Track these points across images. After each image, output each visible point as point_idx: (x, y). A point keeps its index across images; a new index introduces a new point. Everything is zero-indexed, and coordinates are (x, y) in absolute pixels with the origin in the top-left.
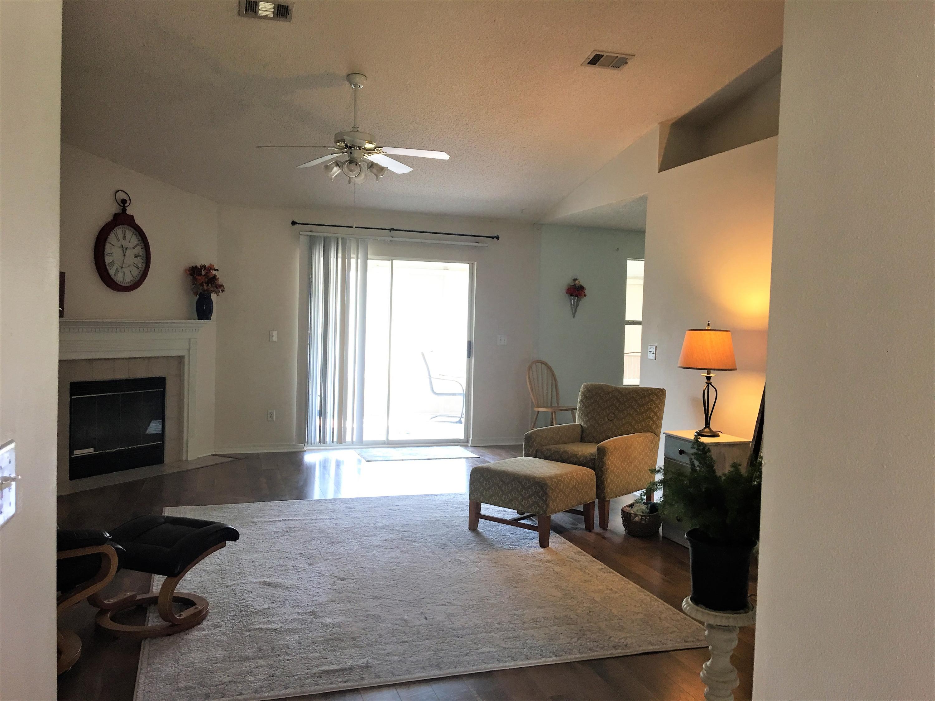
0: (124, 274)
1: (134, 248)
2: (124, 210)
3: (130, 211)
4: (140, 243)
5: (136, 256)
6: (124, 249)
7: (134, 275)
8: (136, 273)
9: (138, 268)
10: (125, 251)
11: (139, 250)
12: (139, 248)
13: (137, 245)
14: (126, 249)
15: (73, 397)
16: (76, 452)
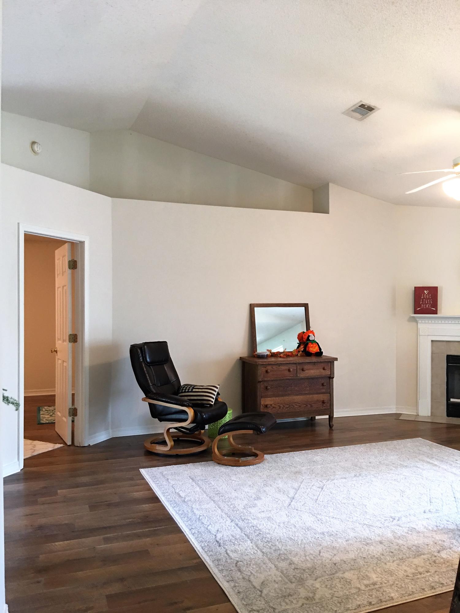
15: (449, 364)
16: (452, 400)
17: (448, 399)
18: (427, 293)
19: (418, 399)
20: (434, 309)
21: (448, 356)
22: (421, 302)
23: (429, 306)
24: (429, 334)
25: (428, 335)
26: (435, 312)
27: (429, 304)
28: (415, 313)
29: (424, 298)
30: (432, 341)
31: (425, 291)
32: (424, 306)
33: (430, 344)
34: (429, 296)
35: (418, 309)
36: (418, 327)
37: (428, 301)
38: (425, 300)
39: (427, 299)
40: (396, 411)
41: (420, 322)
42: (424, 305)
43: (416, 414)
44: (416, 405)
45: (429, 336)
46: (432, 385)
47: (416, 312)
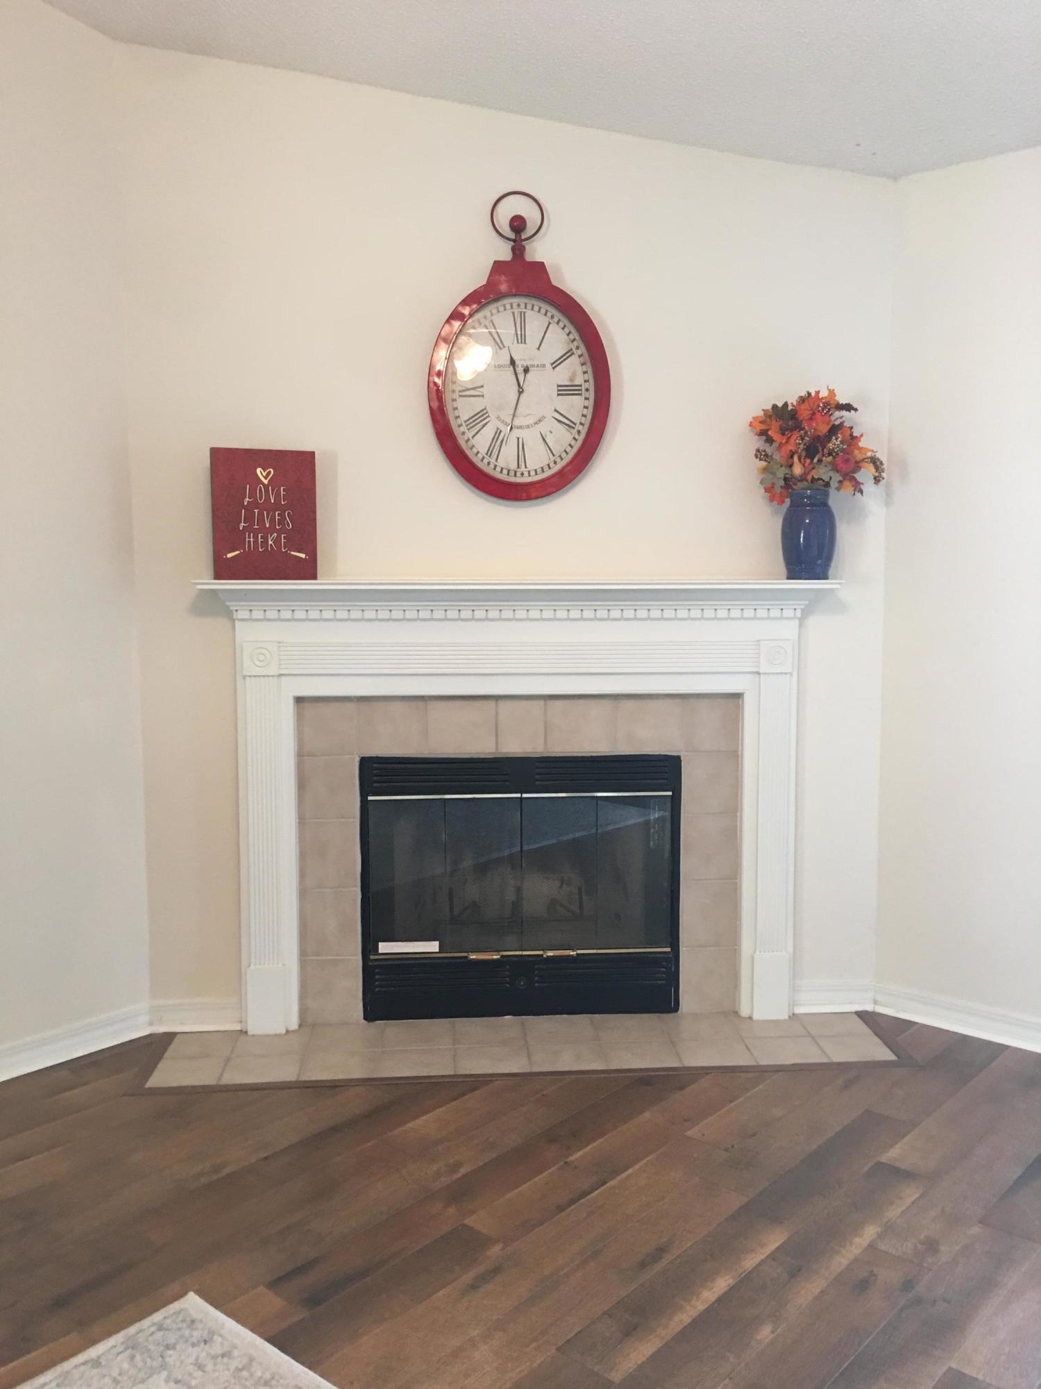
0: (521, 446)
1: (555, 364)
2: (518, 249)
3: (538, 251)
4: (578, 348)
5: (563, 390)
6: (520, 370)
7: (557, 449)
8: (564, 441)
9: (570, 426)
10: (521, 377)
11: (576, 370)
12: (574, 361)
13: (569, 353)
14: (526, 370)
15: (370, 798)
16: (385, 947)
17: (368, 947)
18: (266, 482)
19: (244, 963)
20: (303, 556)
21: (368, 765)
22: (242, 524)
23: (277, 541)
24: (283, 672)
25: (281, 675)
26: (308, 570)
27: (279, 532)
28: (218, 575)
29: (254, 504)
30: (299, 700)
31: (259, 470)
32: (256, 542)
33: (287, 714)
34: (278, 496)
35: (230, 555)
36: (238, 640)
37: (272, 521)
38: (261, 514)
39: (271, 508)
40: (151, 1024)
41: (242, 614)
42: (256, 538)
43: (238, 1027)
44: (236, 984)
45: (283, 678)
46: (303, 893)
47: (223, 570)
